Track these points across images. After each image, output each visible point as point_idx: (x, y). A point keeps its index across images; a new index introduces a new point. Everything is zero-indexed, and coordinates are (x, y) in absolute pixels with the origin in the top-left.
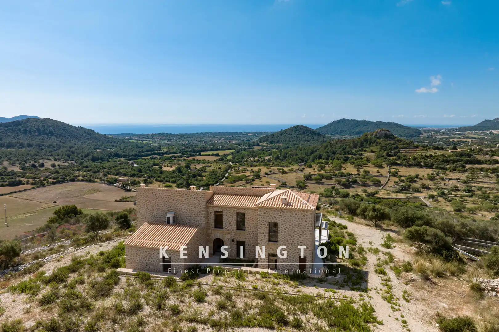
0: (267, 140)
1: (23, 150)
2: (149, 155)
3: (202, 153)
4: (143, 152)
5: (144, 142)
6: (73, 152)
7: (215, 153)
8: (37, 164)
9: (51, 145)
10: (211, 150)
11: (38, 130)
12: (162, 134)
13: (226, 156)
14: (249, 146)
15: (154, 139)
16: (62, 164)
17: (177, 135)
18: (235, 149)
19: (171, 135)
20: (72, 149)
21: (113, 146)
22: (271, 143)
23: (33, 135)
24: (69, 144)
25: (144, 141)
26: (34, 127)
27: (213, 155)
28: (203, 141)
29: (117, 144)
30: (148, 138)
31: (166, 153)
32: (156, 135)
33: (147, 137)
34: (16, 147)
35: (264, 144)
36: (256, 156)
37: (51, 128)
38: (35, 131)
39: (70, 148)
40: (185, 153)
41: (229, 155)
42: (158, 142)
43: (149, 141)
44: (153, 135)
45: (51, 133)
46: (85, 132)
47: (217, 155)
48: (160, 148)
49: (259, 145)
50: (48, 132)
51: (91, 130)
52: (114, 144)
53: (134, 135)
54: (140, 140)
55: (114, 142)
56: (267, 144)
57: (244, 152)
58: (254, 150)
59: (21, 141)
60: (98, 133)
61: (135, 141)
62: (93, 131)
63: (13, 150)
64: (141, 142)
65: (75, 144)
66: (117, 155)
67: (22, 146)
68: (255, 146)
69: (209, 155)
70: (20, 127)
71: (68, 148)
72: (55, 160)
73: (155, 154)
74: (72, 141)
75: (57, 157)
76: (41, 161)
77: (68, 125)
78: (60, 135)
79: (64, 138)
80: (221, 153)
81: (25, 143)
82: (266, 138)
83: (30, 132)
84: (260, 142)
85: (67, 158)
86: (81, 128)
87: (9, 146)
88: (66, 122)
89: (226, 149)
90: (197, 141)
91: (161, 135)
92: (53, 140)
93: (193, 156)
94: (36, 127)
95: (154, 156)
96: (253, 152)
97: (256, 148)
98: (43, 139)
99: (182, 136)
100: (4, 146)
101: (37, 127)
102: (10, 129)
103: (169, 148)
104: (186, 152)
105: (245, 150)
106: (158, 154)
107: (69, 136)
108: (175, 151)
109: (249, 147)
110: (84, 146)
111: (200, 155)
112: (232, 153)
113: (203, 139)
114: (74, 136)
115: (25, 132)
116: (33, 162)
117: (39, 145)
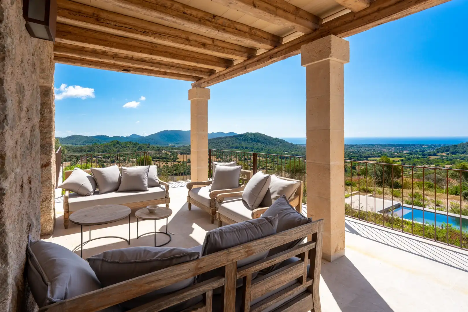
0: (447, 151)
1: (243, 150)
3: (369, 159)
9: (258, 148)
10: (379, 157)
11: (252, 139)
14: (423, 155)
16: (262, 159)
18: (405, 157)
21: (296, 150)
22: (453, 153)
23: (249, 142)
24: (268, 148)
29: (300, 149)
34: (240, 149)
35: (444, 154)
36: (432, 164)
37: (258, 138)
38: (250, 140)
39: (269, 150)
40: (353, 158)
41: (398, 161)
45: (258, 141)
46: (279, 141)
49: (437, 155)
51: (283, 140)
52: (298, 150)
55: (298, 148)
56: (448, 154)
57: (416, 160)
58: (430, 159)
59: (242, 145)
60: (287, 142)
62: (284, 141)
63: (238, 150)
65: (272, 148)
67: (242, 147)
68: (431, 155)
69: (376, 160)
70: (242, 137)
71: (267, 150)
74: (270, 147)
77: (269, 137)
78: (263, 143)
79: (265, 144)
81: (244, 147)
82: (446, 148)
83: (247, 141)
84: (438, 152)
86: (277, 139)
87: (237, 148)
88: (267, 135)
92: (259, 145)
93: (360, 160)
94: (251, 137)
96: (429, 160)
97: (432, 158)
98: (254, 145)
100: (234, 148)
105: (418, 158)
107: (269, 143)
109: (421, 156)
110: (277, 149)
111: (367, 160)
112: (402, 160)
114: (272, 143)
115: (245, 140)
116: (246, 157)
117: (251, 148)
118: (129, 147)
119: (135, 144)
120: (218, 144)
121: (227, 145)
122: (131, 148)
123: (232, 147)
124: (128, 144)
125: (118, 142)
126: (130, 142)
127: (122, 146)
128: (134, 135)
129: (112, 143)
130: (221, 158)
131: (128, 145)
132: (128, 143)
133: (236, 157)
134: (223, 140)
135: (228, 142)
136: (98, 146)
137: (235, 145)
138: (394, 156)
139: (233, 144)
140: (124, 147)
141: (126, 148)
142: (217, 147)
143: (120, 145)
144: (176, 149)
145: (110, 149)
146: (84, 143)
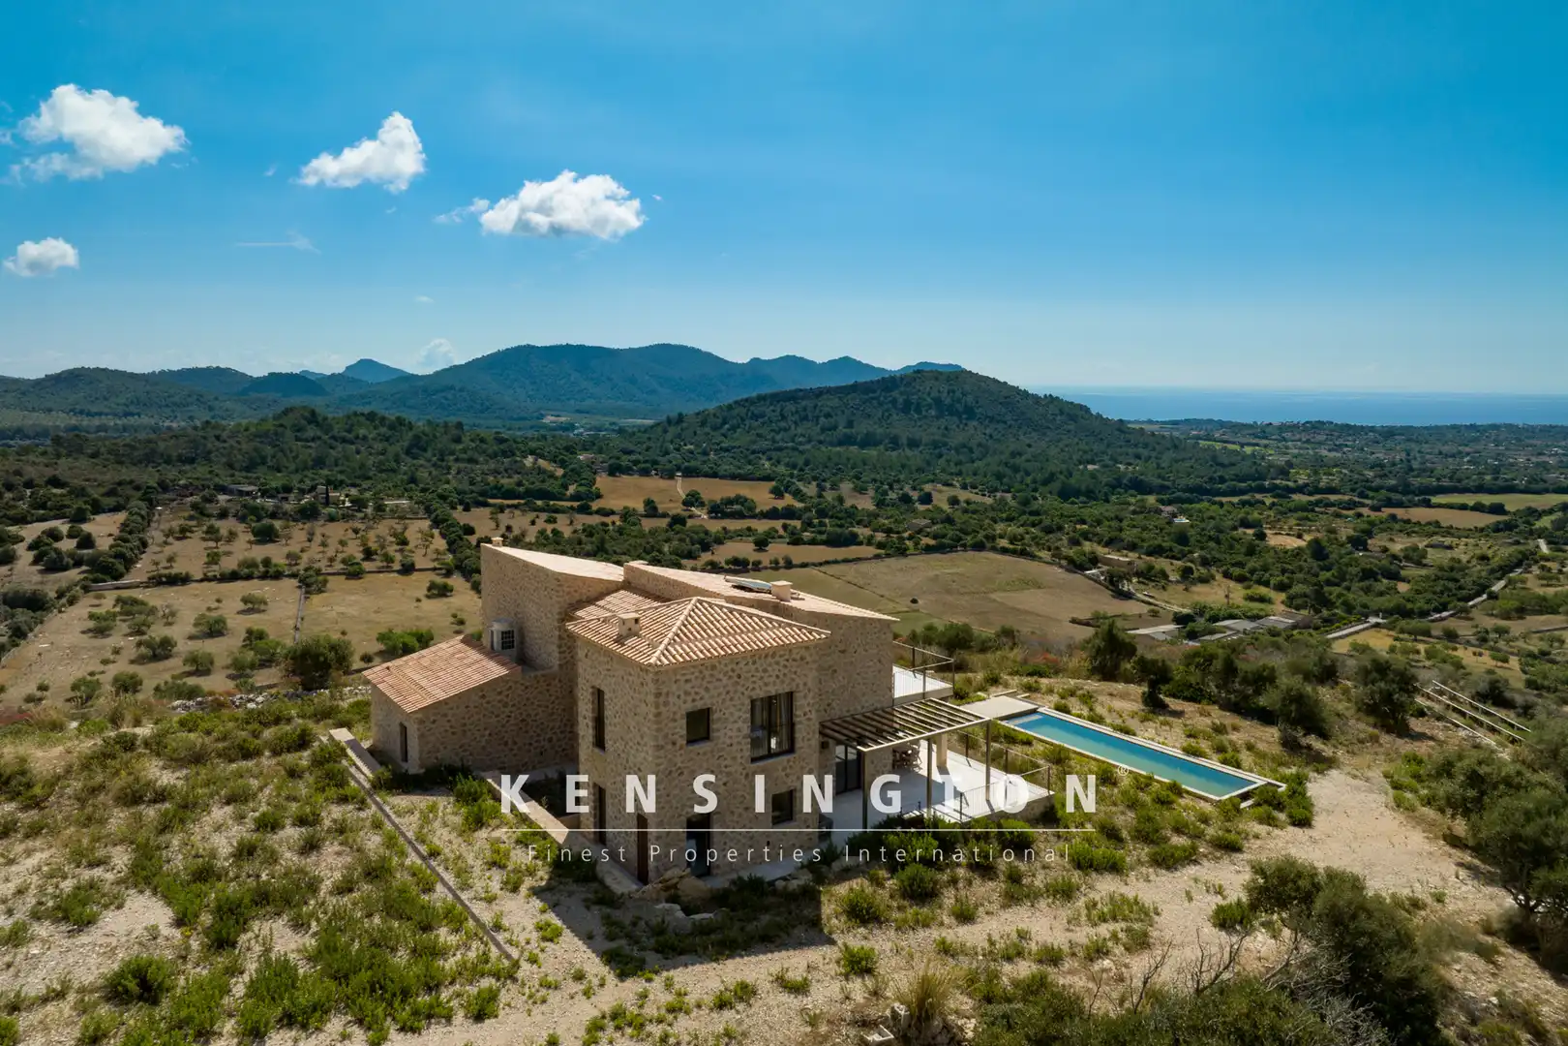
1: (894, 454)
2: (1242, 492)
3: (1435, 500)
4: (1222, 480)
5: (1248, 450)
6: (1016, 469)
7: (1487, 499)
8: (915, 495)
9: (964, 446)
10: (1480, 489)
11: (938, 401)
12: (1316, 427)
13: (1534, 513)
15: (1284, 439)
16: (978, 498)
17: (1372, 429)
19: (1347, 430)
20: (1018, 461)
21: (1138, 457)
23: (925, 417)
24: (1011, 445)
25: (1249, 444)
26: (929, 394)
27: (1478, 508)
28: (1468, 454)
29: (1154, 449)
30: (1266, 438)
31: (1300, 490)
32: (1293, 427)
33: (1261, 432)
34: (882, 447)
37: (970, 399)
38: (930, 405)
39: (1013, 455)
40: (1371, 494)
41: (1547, 511)
42: (1296, 451)
43: (1266, 446)
44: (1283, 428)
45: (970, 412)
46: (1062, 413)
47: (1497, 509)
48: (1284, 472)
50: (961, 409)
51: (1081, 407)
52: (1145, 453)
53: (1222, 424)
54: (1234, 443)
55: (1146, 446)
59: (894, 431)
60: (1099, 416)
61: (1218, 446)
62: (1086, 410)
63: (872, 453)
64: (1237, 447)
65: (1029, 446)
66: (1140, 487)
67: (895, 443)
69: (1463, 507)
70: (896, 394)
71: (1007, 457)
72: (964, 487)
73: (1262, 490)
74: (1022, 437)
75: (968, 480)
76: (928, 488)
77: (1016, 389)
78: (992, 419)
79: (1000, 426)
80: (1513, 503)
81: (904, 437)
83: (918, 410)
85: (997, 484)
86: (1052, 400)
87: (868, 442)
88: (1011, 382)
89: (1546, 491)
90: (1440, 453)
91: (1314, 429)
92: (973, 433)
93: (1400, 505)
94: (934, 394)
95: (1258, 496)
98: (946, 428)
99: (1389, 433)
101: (937, 394)
102: (873, 398)
103: (1316, 473)
104: (1377, 490)
106: (1272, 490)
107: (1016, 420)
108: (1336, 482)
110: (1053, 451)
111: (1428, 504)
113: (1467, 449)
114: (1029, 423)
115: (906, 408)
116: (907, 489)
117: (935, 445)
118: (365, 438)
119: (392, 427)
120: (783, 424)
121: (823, 430)
122: (378, 446)
123: (847, 441)
124: (360, 425)
125: (313, 413)
126: (371, 417)
127: (335, 432)
128: (366, 364)
129: (287, 421)
130: (798, 494)
131: (362, 432)
132: (362, 419)
133: (861, 490)
134: (804, 403)
135: (828, 416)
136: (224, 435)
137: (862, 428)
138: (1541, 485)
139: (850, 424)
140: (344, 441)
141: (352, 443)
142: (778, 437)
143: (328, 429)
144: (585, 449)
145: (282, 451)
146: (132, 409)
